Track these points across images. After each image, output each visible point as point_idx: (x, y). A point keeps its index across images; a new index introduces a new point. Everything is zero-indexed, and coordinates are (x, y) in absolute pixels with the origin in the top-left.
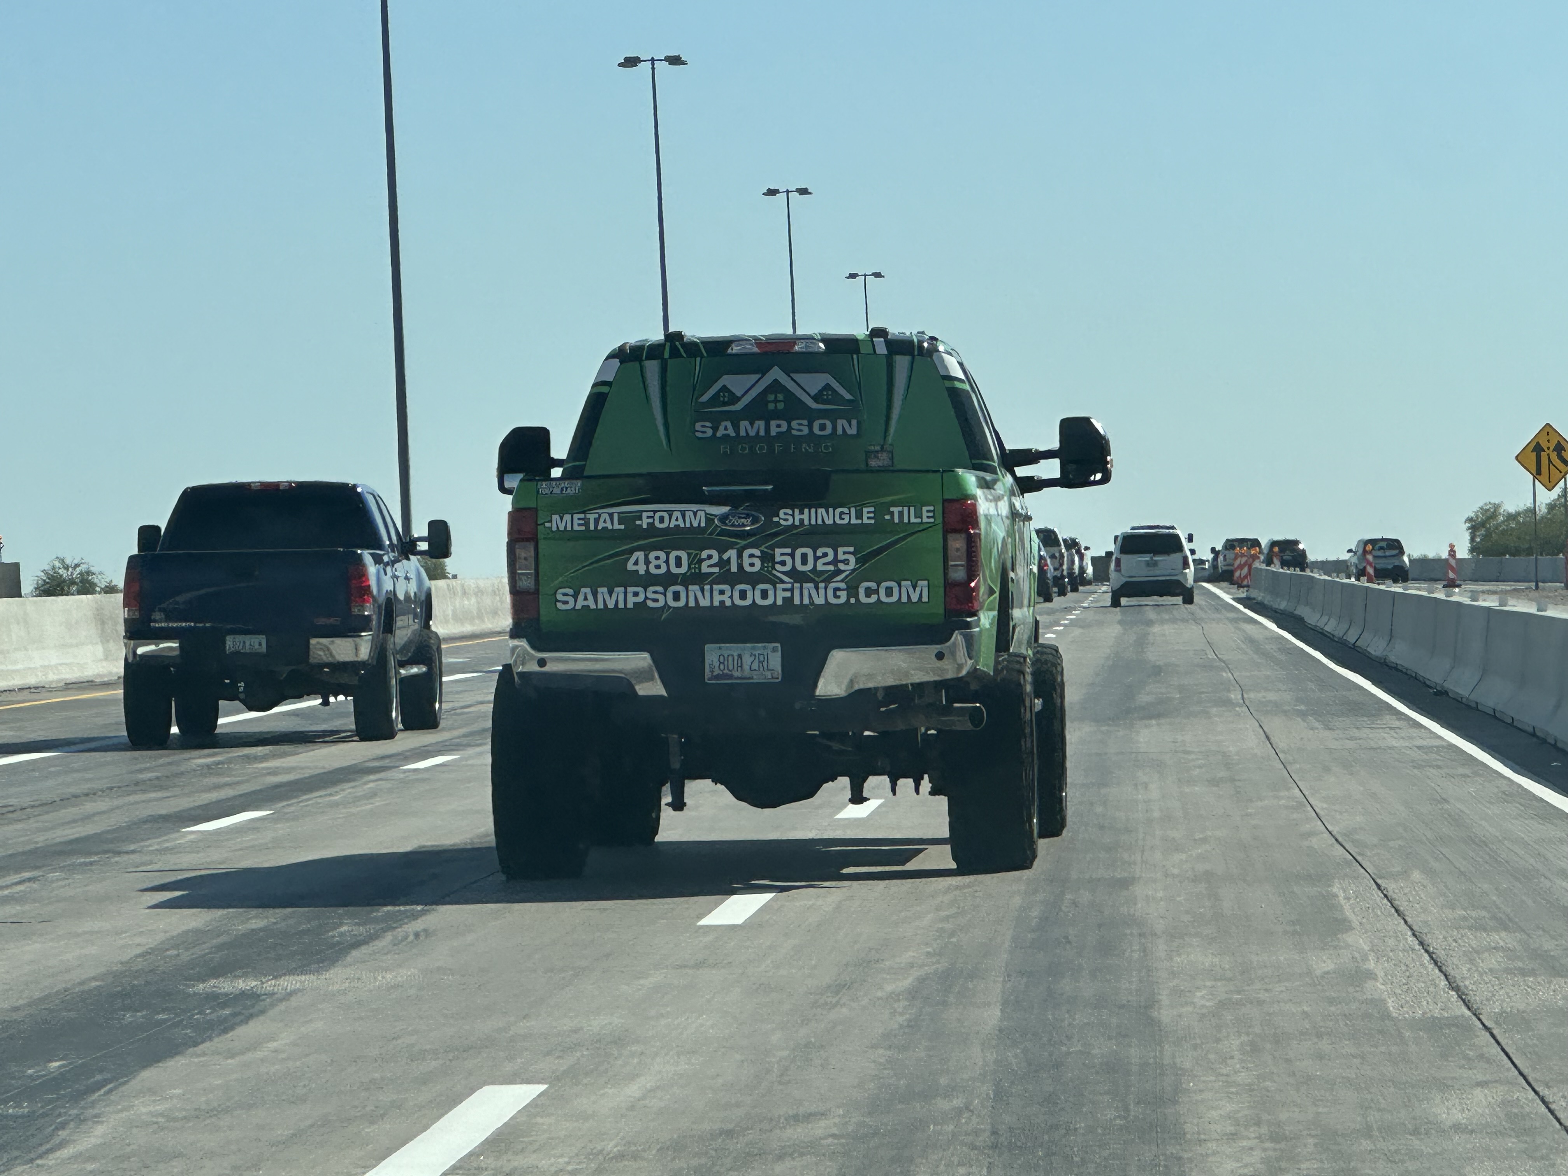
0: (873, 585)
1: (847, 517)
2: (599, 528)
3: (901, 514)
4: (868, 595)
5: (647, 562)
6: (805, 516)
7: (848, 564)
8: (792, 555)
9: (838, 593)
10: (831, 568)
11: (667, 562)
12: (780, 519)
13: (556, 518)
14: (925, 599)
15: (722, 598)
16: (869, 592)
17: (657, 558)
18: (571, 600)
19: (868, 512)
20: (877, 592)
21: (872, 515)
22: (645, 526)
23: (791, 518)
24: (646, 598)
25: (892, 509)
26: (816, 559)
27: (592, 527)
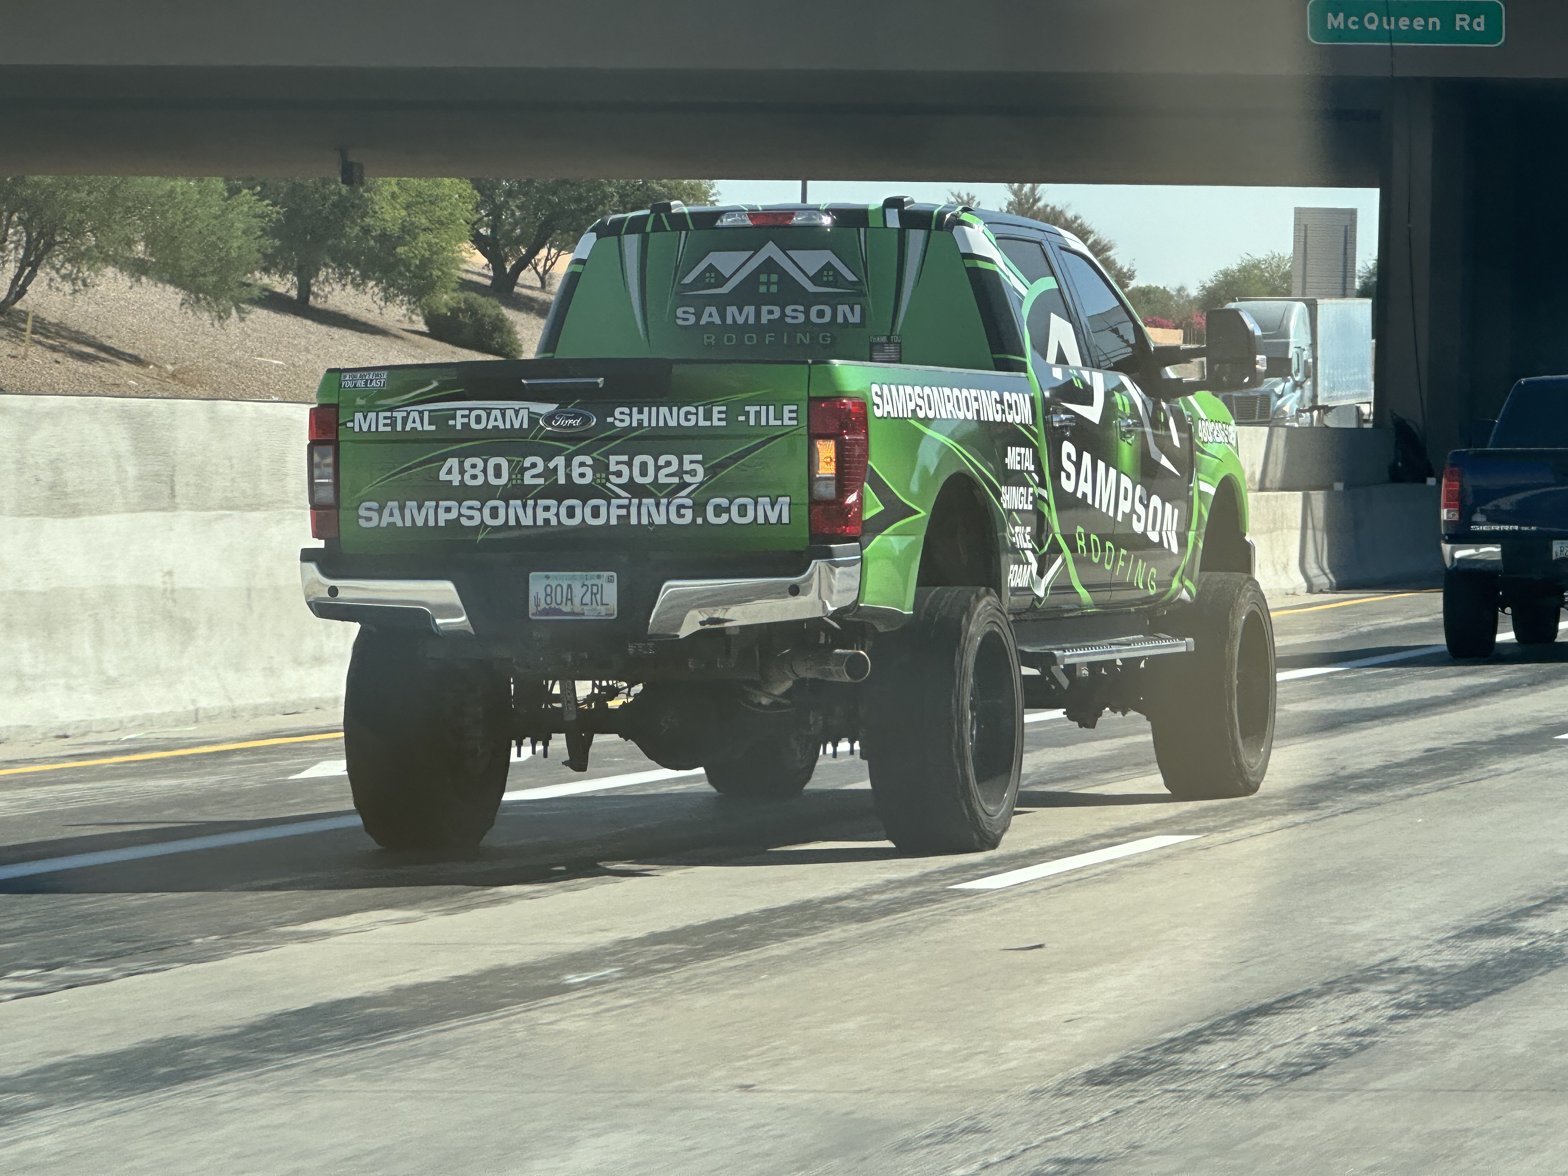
0: (724, 502)
1: (693, 418)
2: (408, 428)
3: (758, 414)
4: (717, 515)
5: (462, 472)
6: (645, 417)
7: (695, 475)
8: (630, 464)
9: (683, 511)
10: (676, 480)
11: (485, 471)
12: (615, 419)
13: (359, 416)
14: (785, 519)
15: (547, 515)
16: (719, 510)
17: (474, 466)
18: (375, 515)
19: (720, 412)
20: (728, 510)
21: (723, 416)
22: (459, 427)
23: (627, 418)
24: (460, 515)
25: (747, 408)
26: (658, 468)
27: (399, 428)
